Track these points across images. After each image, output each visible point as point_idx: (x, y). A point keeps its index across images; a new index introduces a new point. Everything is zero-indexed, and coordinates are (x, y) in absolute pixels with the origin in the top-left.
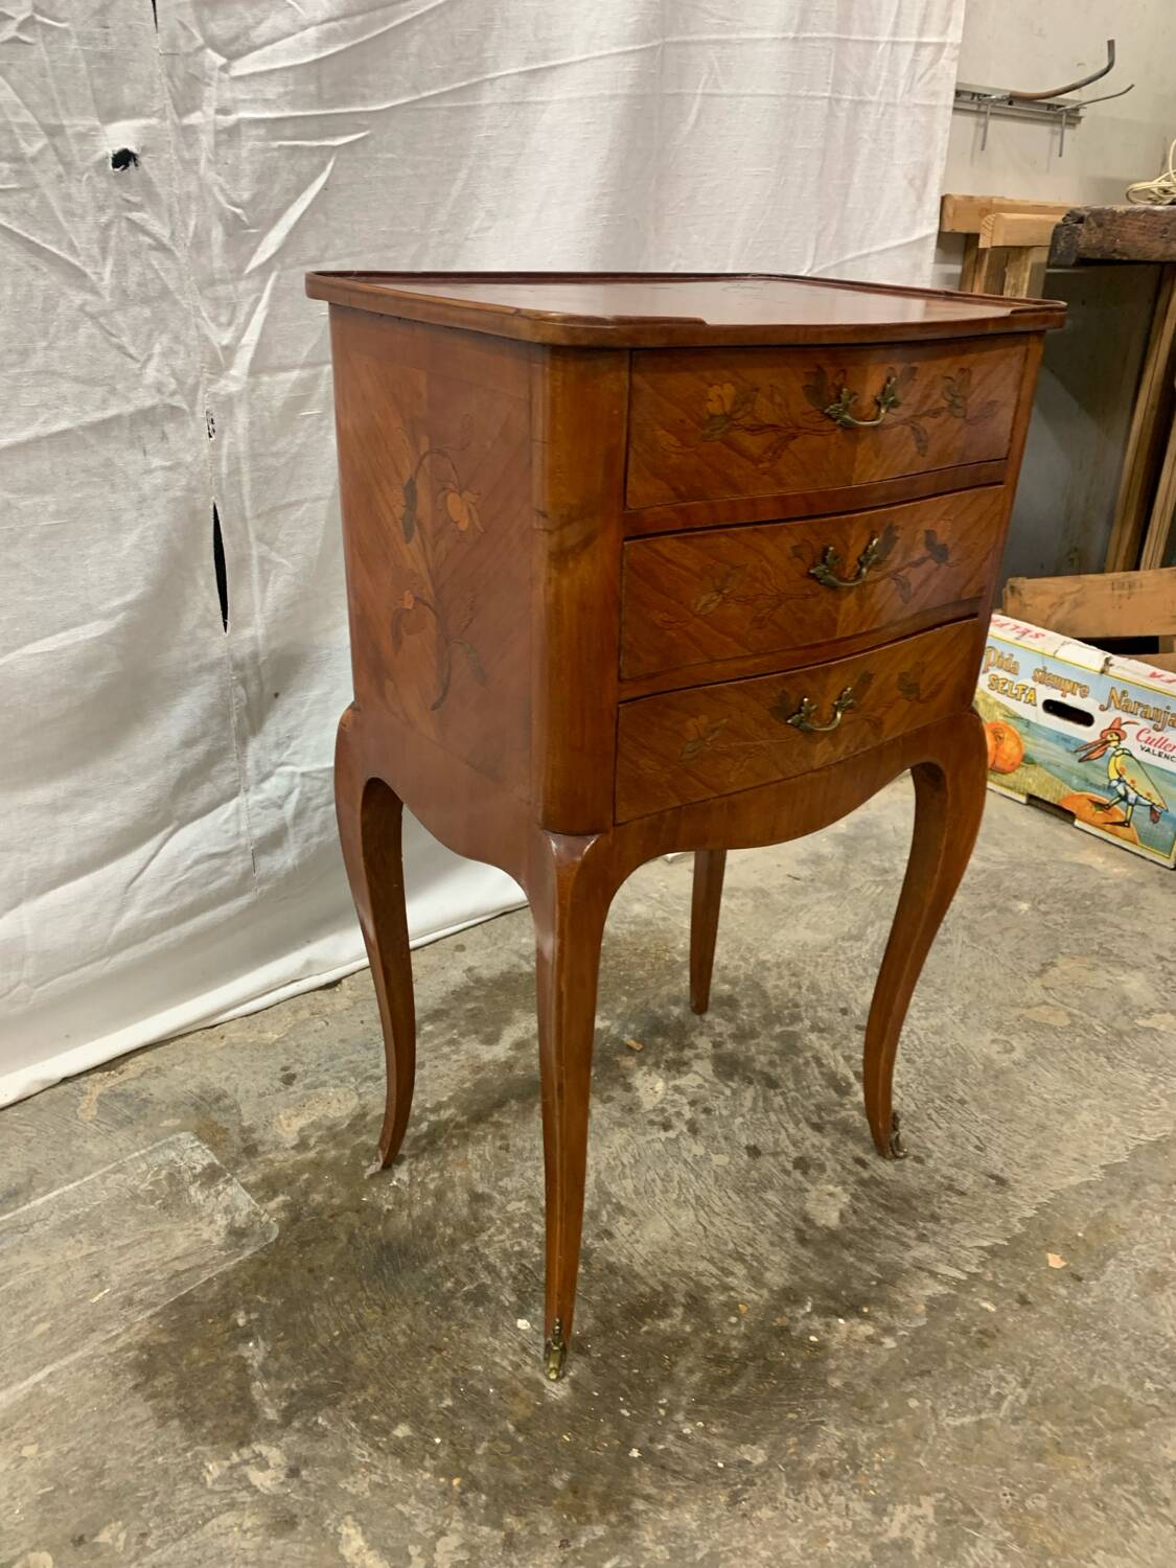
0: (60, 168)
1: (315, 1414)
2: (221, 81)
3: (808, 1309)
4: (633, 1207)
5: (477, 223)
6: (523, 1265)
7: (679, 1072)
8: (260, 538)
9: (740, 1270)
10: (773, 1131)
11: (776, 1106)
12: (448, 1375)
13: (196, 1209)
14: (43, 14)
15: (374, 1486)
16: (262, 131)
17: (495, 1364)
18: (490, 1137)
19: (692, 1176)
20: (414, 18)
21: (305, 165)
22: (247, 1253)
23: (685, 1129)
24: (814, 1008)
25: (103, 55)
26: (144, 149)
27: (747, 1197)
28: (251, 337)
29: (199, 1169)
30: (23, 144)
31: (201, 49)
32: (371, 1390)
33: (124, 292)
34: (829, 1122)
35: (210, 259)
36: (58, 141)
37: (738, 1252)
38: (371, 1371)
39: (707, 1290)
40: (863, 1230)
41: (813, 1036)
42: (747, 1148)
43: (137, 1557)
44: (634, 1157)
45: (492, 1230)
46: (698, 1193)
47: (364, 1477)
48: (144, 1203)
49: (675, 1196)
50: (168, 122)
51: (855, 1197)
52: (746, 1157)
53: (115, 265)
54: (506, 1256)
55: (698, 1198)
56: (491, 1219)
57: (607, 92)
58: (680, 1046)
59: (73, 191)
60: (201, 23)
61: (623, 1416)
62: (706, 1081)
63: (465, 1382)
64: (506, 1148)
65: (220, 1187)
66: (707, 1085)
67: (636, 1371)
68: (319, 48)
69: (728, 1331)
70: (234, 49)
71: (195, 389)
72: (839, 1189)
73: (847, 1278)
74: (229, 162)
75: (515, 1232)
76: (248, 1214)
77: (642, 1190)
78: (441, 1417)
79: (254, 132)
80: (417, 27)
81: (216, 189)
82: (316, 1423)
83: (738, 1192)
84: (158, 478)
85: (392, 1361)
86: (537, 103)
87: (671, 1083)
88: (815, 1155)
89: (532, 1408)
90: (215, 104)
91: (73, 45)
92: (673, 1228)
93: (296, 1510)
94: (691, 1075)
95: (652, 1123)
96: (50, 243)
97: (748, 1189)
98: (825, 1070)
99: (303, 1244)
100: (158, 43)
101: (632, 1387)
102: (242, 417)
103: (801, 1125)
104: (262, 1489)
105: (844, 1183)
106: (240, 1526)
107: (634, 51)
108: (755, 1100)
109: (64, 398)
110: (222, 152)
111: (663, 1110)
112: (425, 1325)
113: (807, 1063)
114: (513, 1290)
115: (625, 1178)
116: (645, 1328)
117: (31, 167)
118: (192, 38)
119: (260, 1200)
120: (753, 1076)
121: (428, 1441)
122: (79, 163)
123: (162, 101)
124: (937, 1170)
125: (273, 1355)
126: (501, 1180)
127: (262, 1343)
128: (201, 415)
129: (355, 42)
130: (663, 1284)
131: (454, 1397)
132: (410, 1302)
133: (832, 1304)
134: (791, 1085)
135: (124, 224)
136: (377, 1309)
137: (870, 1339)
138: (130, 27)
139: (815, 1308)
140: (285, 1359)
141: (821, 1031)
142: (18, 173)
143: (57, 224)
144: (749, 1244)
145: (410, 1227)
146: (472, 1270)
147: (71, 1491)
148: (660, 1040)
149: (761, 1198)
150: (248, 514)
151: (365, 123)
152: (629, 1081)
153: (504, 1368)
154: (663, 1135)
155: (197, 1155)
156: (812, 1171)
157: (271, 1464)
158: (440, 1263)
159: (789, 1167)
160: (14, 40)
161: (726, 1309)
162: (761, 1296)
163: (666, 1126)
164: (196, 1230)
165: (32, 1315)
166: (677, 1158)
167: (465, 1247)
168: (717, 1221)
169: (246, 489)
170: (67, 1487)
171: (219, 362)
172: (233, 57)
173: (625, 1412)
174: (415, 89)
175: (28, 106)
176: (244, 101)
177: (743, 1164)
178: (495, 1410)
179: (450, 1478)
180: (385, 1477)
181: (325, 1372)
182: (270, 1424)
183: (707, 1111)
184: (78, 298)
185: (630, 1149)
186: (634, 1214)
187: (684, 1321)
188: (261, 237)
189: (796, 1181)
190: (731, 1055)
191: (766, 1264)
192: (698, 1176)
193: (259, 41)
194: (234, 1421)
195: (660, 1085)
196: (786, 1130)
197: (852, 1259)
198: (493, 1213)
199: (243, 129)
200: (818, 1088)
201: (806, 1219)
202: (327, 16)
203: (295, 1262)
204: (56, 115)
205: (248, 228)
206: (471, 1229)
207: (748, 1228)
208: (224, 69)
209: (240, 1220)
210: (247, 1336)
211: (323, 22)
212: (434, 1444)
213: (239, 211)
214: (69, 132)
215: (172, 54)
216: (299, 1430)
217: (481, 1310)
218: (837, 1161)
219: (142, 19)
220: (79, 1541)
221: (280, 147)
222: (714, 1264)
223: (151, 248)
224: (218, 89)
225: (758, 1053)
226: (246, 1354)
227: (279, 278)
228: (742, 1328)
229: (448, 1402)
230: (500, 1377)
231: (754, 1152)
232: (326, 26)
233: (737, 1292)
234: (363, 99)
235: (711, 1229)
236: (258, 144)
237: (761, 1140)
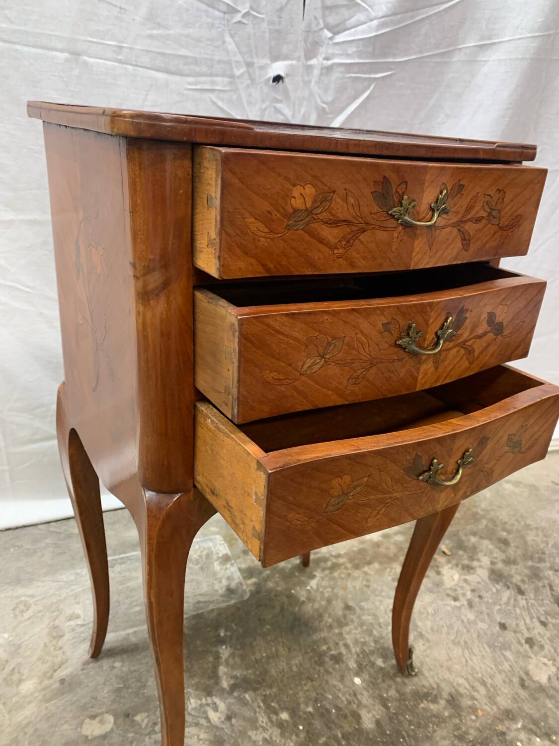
0: (249, 82)
1: (246, 692)
2: (328, 44)
3: (519, 725)
4: (428, 636)
5: (439, 120)
6: (364, 650)
7: (468, 572)
9: (482, 690)
10: (517, 619)
11: (521, 605)
12: (314, 695)
13: (215, 574)
14: (254, 10)
15: (265, 740)
16: (342, 69)
17: (338, 697)
18: (361, 579)
19: (465, 631)
20: (426, 17)
21: (360, 86)
22: (233, 602)
23: (466, 603)
24: (554, 558)
25: (277, 31)
26: (287, 75)
27: (494, 651)
29: (221, 555)
30: (235, 70)
31: (322, 29)
32: (274, 690)
34: (551, 623)
36: (251, 70)
37: (483, 681)
38: (276, 679)
39: (461, 695)
41: (551, 573)
42: (500, 623)
43: (149, 734)
44: (434, 610)
45: (352, 627)
46: (467, 640)
47: (261, 733)
48: (193, 563)
49: (453, 638)
50: (301, 63)
52: (498, 628)
54: (356, 642)
55: (466, 643)
56: (352, 621)
57: (520, 56)
58: (472, 559)
59: (253, 92)
60: (324, 17)
62: (483, 581)
63: (321, 702)
64: (368, 586)
65: (228, 566)
66: (483, 583)
67: (412, 727)
68: (376, 30)
69: (469, 723)
70: (336, 30)
72: (550, 663)
73: (546, 716)
74: (325, 83)
75: (363, 631)
76: (237, 583)
77: (435, 629)
78: (305, 716)
79: (339, 69)
80: (427, 21)
81: (317, 96)
82: (245, 697)
83: (490, 647)
85: (288, 678)
86: (482, 61)
87: (463, 577)
88: (539, 639)
89: (353, 728)
90: (323, 55)
91: (265, 25)
92: (448, 654)
93: (226, 738)
94: (475, 576)
95: (448, 595)
97: (496, 646)
98: (554, 593)
99: (259, 606)
100: (303, 26)
101: (409, 736)
103: (534, 620)
104: (211, 720)
105: (554, 660)
106: (198, 736)
107: (539, 36)
108: (509, 599)
110: (323, 78)
111: (456, 590)
112: (308, 665)
113: (544, 586)
114: (356, 662)
115: (428, 620)
116: (422, 705)
117: (237, 81)
118: (318, 24)
119: (244, 578)
120: (510, 585)
121: (296, 726)
122: (258, 80)
123: (301, 53)
125: (232, 655)
126: (361, 601)
127: (229, 648)
129: (395, 27)
130: (437, 684)
131: (314, 708)
132: (303, 651)
133: (534, 728)
134: (532, 596)
135: (272, 109)
136: (286, 649)
138: (292, 18)
139: (524, 727)
140: (238, 660)
142: (231, 83)
143: (243, 107)
144: (490, 677)
145: (311, 612)
146: (337, 644)
147: (130, 691)
148: (461, 552)
149: (503, 654)
151: (393, 67)
152: (440, 569)
153: (342, 701)
154: (453, 603)
155: (221, 548)
156: (535, 648)
157: (219, 710)
158: (322, 635)
159: (523, 641)
160: (240, 22)
161: (470, 710)
162: (493, 710)
163: (456, 599)
164: (213, 584)
165: (134, 601)
166: (458, 618)
167: (337, 631)
168: (474, 658)
170: (128, 688)
172: (336, 33)
174: (421, 52)
175: (240, 53)
176: (338, 54)
177: (495, 631)
178: (334, 722)
180: (271, 738)
181: (254, 673)
182: (223, 690)
183: (480, 597)
185: (433, 605)
186: (428, 640)
187: (445, 708)
188: (332, 119)
189: (525, 650)
190: (500, 571)
191: (499, 692)
192: (468, 631)
193: (349, 27)
194: (208, 682)
195: (456, 577)
196: (525, 621)
197: (551, 706)
198: (354, 617)
199: (335, 67)
200: (548, 602)
201: (527, 674)
202: (384, 15)
203: (253, 613)
204: (252, 57)
205: (327, 114)
206: (341, 623)
207: (492, 668)
208: (331, 39)
209: (233, 585)
210: (222, 641)
211: (381, 18)
212: (299, 729)
213: (325, 106)
214: (256, 65)
215: (308, 31)
216: (236, 698)
217: (337, 666)
218: (552, 646)
219: (297, 15)
220: (127, 716)
221: (350, 77)
222: (469, 683)
224: (326, 48)
225: (517, 573)
226: (221, 651)
228: (478, 724)
229: (310, 709)
230: (340, 705)
231: (503, 626)
232: (383, 19)
233: (479, 702)
234: (394, 55)
235: (470, 663)
236: (340, 75)
237: (509, 621)
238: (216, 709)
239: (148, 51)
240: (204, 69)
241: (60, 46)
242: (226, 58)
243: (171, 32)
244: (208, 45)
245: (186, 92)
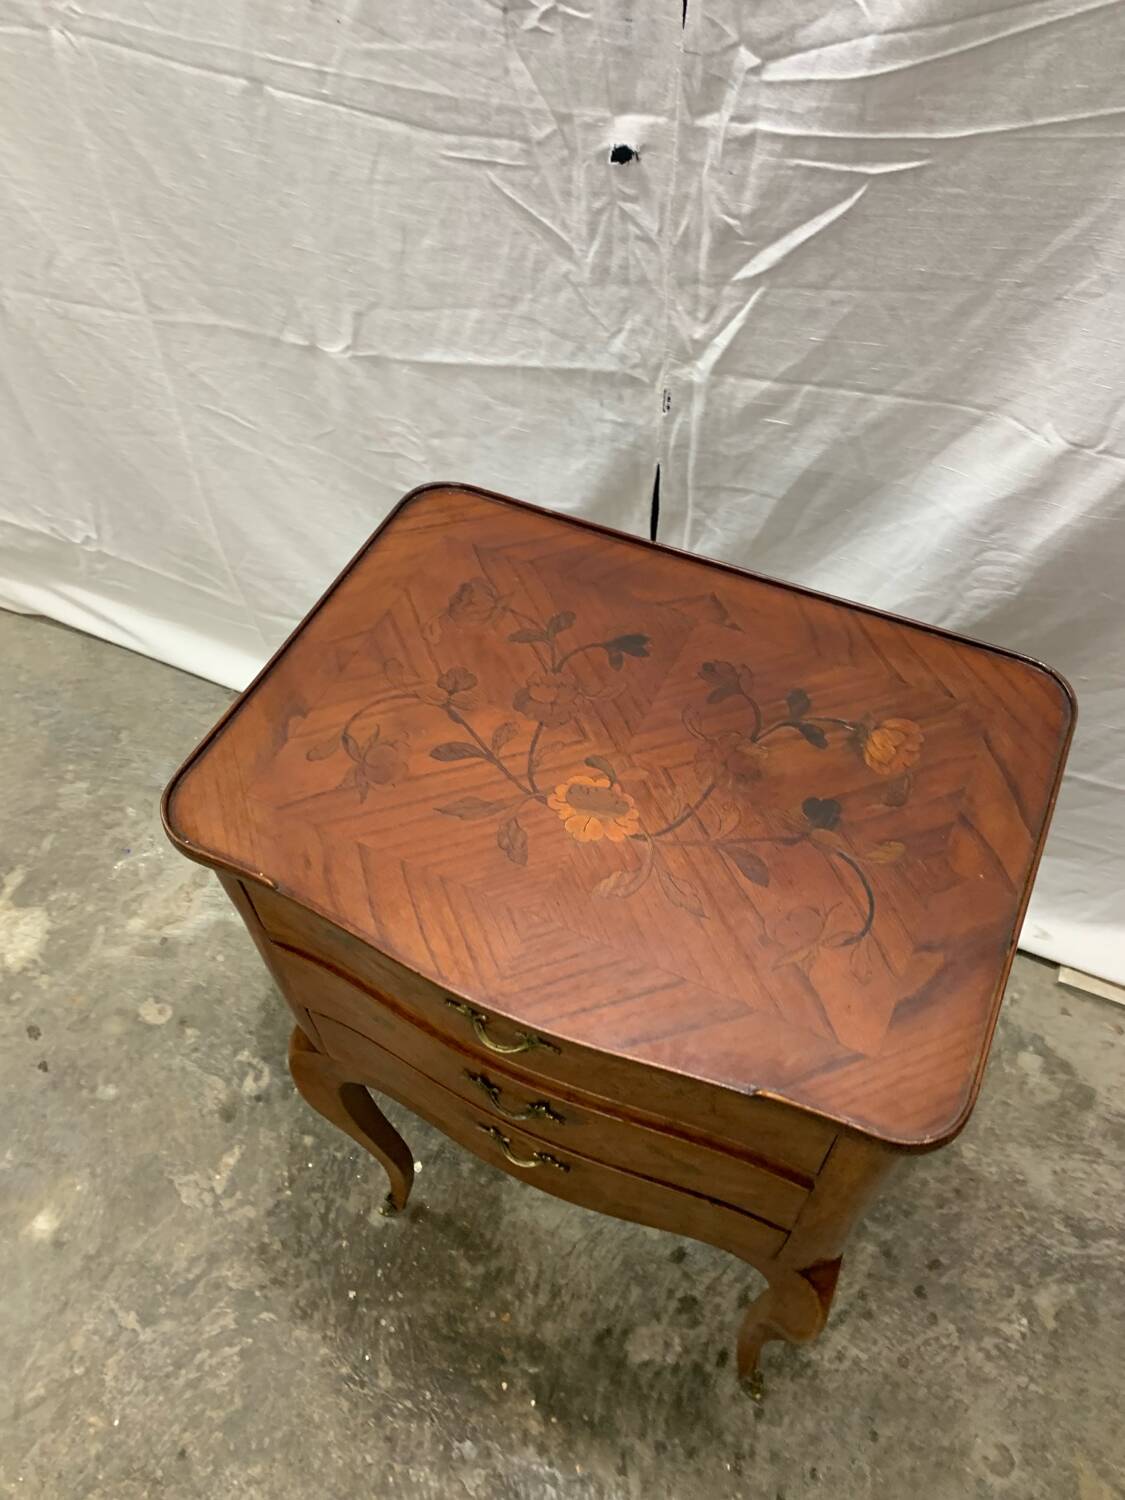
0: (565, 152)
2: (746, 84)
3: (531, 1371)
5: (1082, 285)
8: (697, 505)
9: (543, 1299)
15: (268, 1148)
16: (778, 147)
20: (1050, 24)
21: (824, 189)
25: (621, 49)
26: (644, 147)
27: (623, 1273)
28: (722, 341)
30: (533, 128)
31: (732, 48)
33: (606, 270)
35: (697, 259)
36: (566, 128)
37: (560, 1291)
39: (511, 1281)
40: (640, 1388)
41: (871, 1248)
43: (185, 1055)
47: (271, 1139)
50: (676, 124)
51: (676, 1368)
52: (668, 1252)
53: (601, 247)
59: (575, 173)
60: (738, 20)
61: (376, 1273)
63: (357, 1157)
67: (415, 1264)
68: (872, 62)
69: (480, 1315)
70: (772, 49)
71: (658, 368)
72: (678, 1349)
73: (579, 1392)
74: (735, 172)
79: (768, 146)
80: (1053, 36)
81: (713, 198)
83: (624, 1263)
84: (607, 429)
88: (707, 1312)
90: (732, 109)
93: (237, 1115)
96: (545, 216)
97: (632, 1269)
100: (682, 41)
101: (401, 1267)
102: (698, 407)
103: (738, 1285)
104: (243, 1088)
105: (686, 1351)
106: (218, 1093)
109: (539, 342)
110: (729, 161)
114: (443, 1145)
116: (453, 1252)
117: (536, 150)
118: (722, 34)
121: (308, 1159)
122: (580, 151)
123: (675, 100)
124: (756, 1437)
128: (659, 390)
129: (928, 58)
130: (501, 1246)
131: (342, 1157)
133: (546, 1388)
135: (616, 212)
137: (526, 1433)
138: (654, 21)
139: (535, 1377)
141: (887, 1254)
142: (528, 153)
143: (553, 201)
144: (573, 1296)
147: (206, 996)
149: (628, 1286)
150: (690, 483)
151: (926, 151)
156: (684, 1318)
157: (259, 1082)
159: (679, 1294)
160: (536, 30)
161: (499, 1305)
162: (525, 1328)
168: (584, 1259)
169: (691, 463)
170: (208, 992)
171: (689, 353)
172: (769, 59)
173: (379, 1273)
174: (1026, 114)
175: (543, 93)
176: (768, 110)
177: (660, 1252)
178: (345, 1187)
179: (290, 1187)
180: (275, 1150)
182: (282, 1064)
184: (565, 266)
187: (474, 1278)
188: (754, 252)
189: (665, 1307)
191: (559, 1318)
193: (805, 43)
194: (276, 1044)
196: (722, 1275)
197: (600, 1389)
199: (759, 141)
201: (625, 1333)
202: (894, 24)
204: (566, 105)
205: (743, 239)
207: (590, 1288)
208: (756, 70)
211: (886, 32)
212: (307, 1165)
213: (732, 221)
214: (577, 121)
216: (284, 1083)
217: (418, 1132)
218: (711, 1336)
219: (668, 13)
220: (183, 1022)
221: (798, 167)
222: (539, 1277)
223: (638, 238)
224: (740, 94)
227: (764, 295)
228: (488, 1325)
229: (338, 1155)
230: (371, 1176)
231: (679, 1256)
232: (890, 37)
233: (520, 1306)
234: (931, 123)
235: (572, 1260)
236: (772, 160)
237: (698, 1256)
238: (257, 1079)
239: (369, 82)
240: (472, 121)
241: (229, 65)
242: (512, 103)
243: (405, 47)
244: (477, 74)
245: (444, 162)
